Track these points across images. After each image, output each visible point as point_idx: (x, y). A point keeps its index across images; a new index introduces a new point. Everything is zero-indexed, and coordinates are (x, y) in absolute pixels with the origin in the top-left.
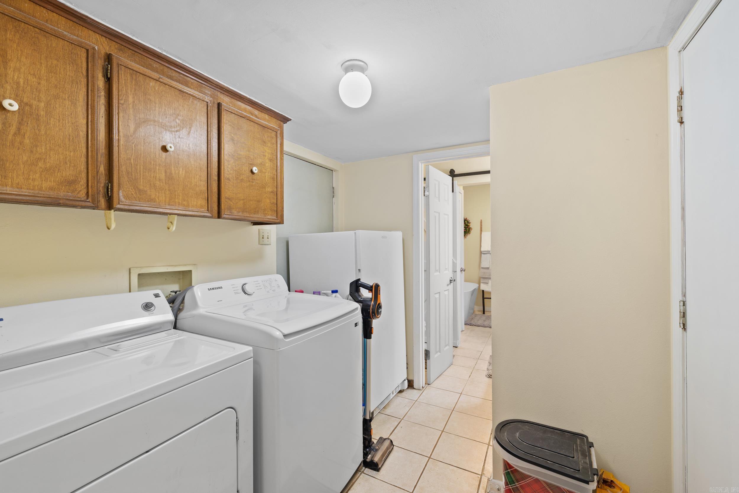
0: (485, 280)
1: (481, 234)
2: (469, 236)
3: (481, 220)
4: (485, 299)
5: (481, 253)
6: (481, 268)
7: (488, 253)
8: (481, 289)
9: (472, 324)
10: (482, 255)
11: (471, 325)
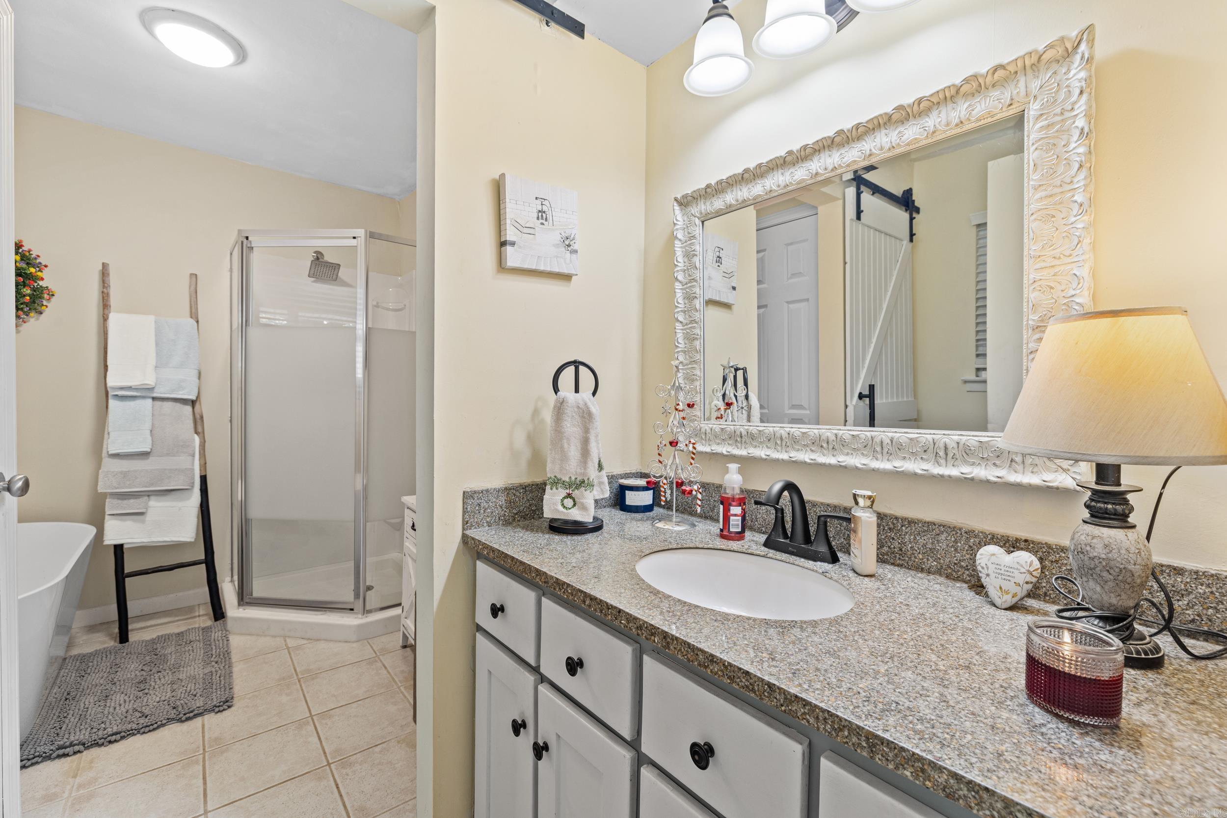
0: (125, 502)
1: (105, 319)
2: (33, 323)
3: (105, 266)
4: (127, 579)
5: (105, 394)
6: (104, 454)
7: (144, 397)
8: (107, 542)
9: (72, 745)
10: (112, 402)
11: (67, 755)
